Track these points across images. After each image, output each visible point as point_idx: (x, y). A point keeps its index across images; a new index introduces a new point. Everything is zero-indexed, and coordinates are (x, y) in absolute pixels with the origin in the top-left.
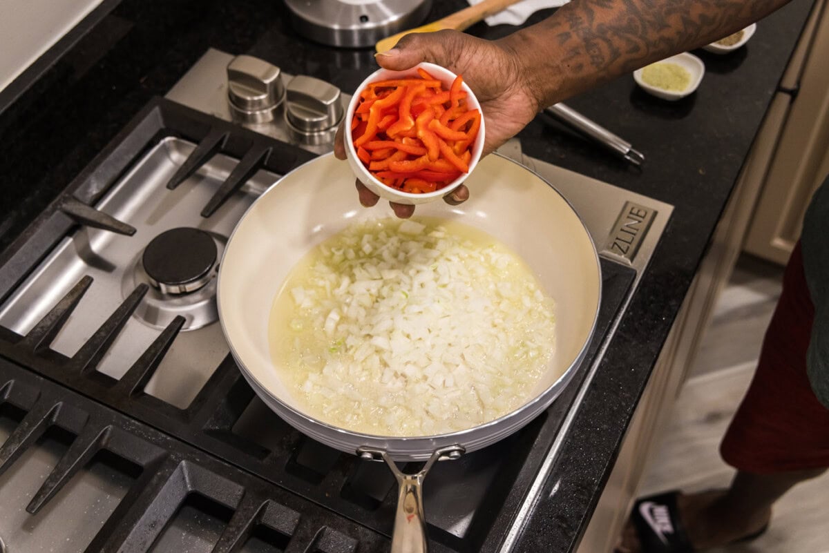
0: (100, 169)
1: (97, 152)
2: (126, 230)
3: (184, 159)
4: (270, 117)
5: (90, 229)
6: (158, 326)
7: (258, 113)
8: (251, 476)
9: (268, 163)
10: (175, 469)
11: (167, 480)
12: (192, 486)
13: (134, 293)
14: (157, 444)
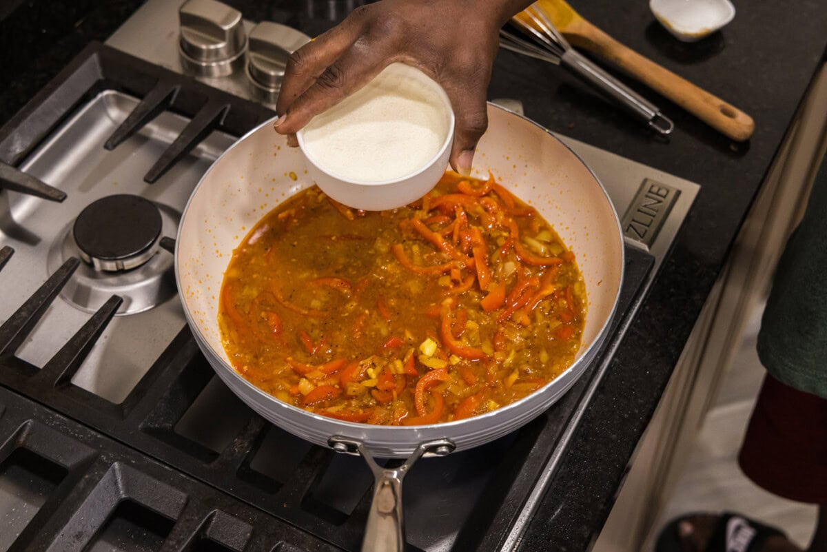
0: (25, 124)
1: (22, 105)
2: (55, 195)
3: (125, 116)
4: (229, 70)
5: (11, 194)
6: (89, 309)
7: (214, 64)
8: (196, 482)
9: (224, 122)
10: (105, 472)
11: (96, 483)
12: (125, 493)
13: (62, 268)
14: (86, 443)
